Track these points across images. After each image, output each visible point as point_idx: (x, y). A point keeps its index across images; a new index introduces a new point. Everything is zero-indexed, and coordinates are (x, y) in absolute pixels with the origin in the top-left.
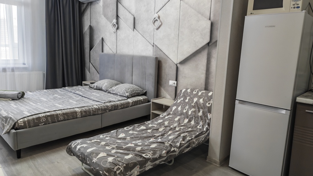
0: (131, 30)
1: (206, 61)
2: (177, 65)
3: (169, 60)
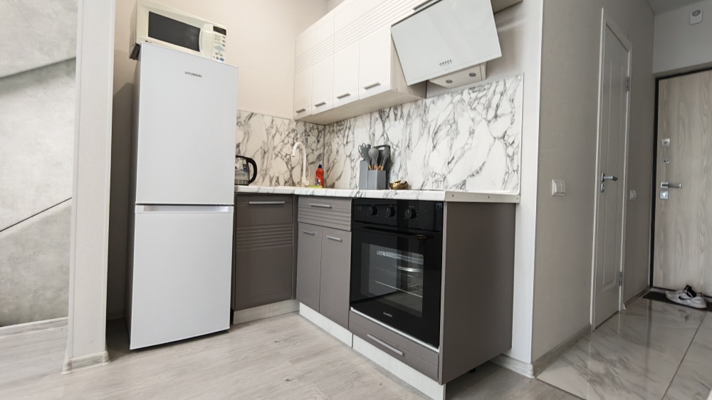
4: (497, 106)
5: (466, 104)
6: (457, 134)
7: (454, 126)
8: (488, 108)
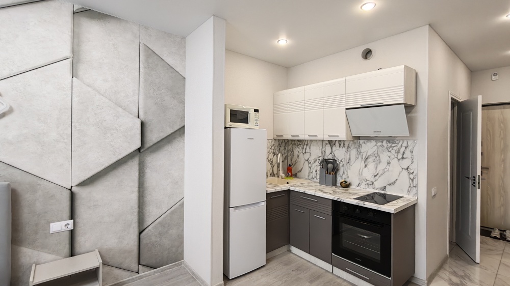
2: (71, 190)
4: (404, 153)
5: (385, 148)
6: (380, 162)
7: (378, 158)
8: (398, 152)
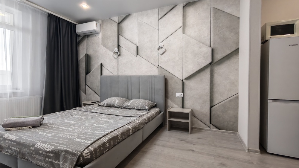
0: (134, 56)
1: (209, 76)
2: (182, 81)
3: (175, 77)
